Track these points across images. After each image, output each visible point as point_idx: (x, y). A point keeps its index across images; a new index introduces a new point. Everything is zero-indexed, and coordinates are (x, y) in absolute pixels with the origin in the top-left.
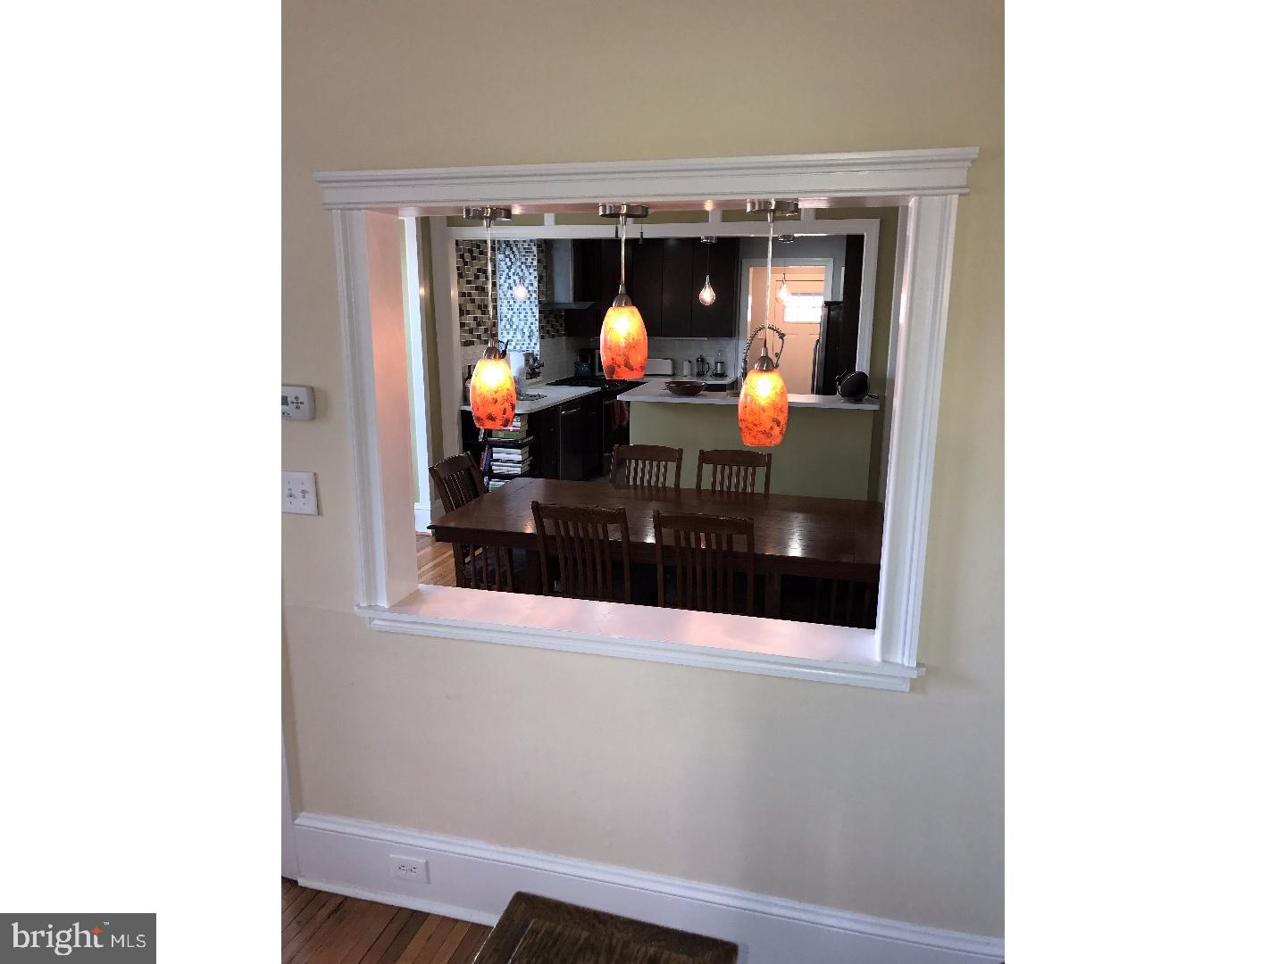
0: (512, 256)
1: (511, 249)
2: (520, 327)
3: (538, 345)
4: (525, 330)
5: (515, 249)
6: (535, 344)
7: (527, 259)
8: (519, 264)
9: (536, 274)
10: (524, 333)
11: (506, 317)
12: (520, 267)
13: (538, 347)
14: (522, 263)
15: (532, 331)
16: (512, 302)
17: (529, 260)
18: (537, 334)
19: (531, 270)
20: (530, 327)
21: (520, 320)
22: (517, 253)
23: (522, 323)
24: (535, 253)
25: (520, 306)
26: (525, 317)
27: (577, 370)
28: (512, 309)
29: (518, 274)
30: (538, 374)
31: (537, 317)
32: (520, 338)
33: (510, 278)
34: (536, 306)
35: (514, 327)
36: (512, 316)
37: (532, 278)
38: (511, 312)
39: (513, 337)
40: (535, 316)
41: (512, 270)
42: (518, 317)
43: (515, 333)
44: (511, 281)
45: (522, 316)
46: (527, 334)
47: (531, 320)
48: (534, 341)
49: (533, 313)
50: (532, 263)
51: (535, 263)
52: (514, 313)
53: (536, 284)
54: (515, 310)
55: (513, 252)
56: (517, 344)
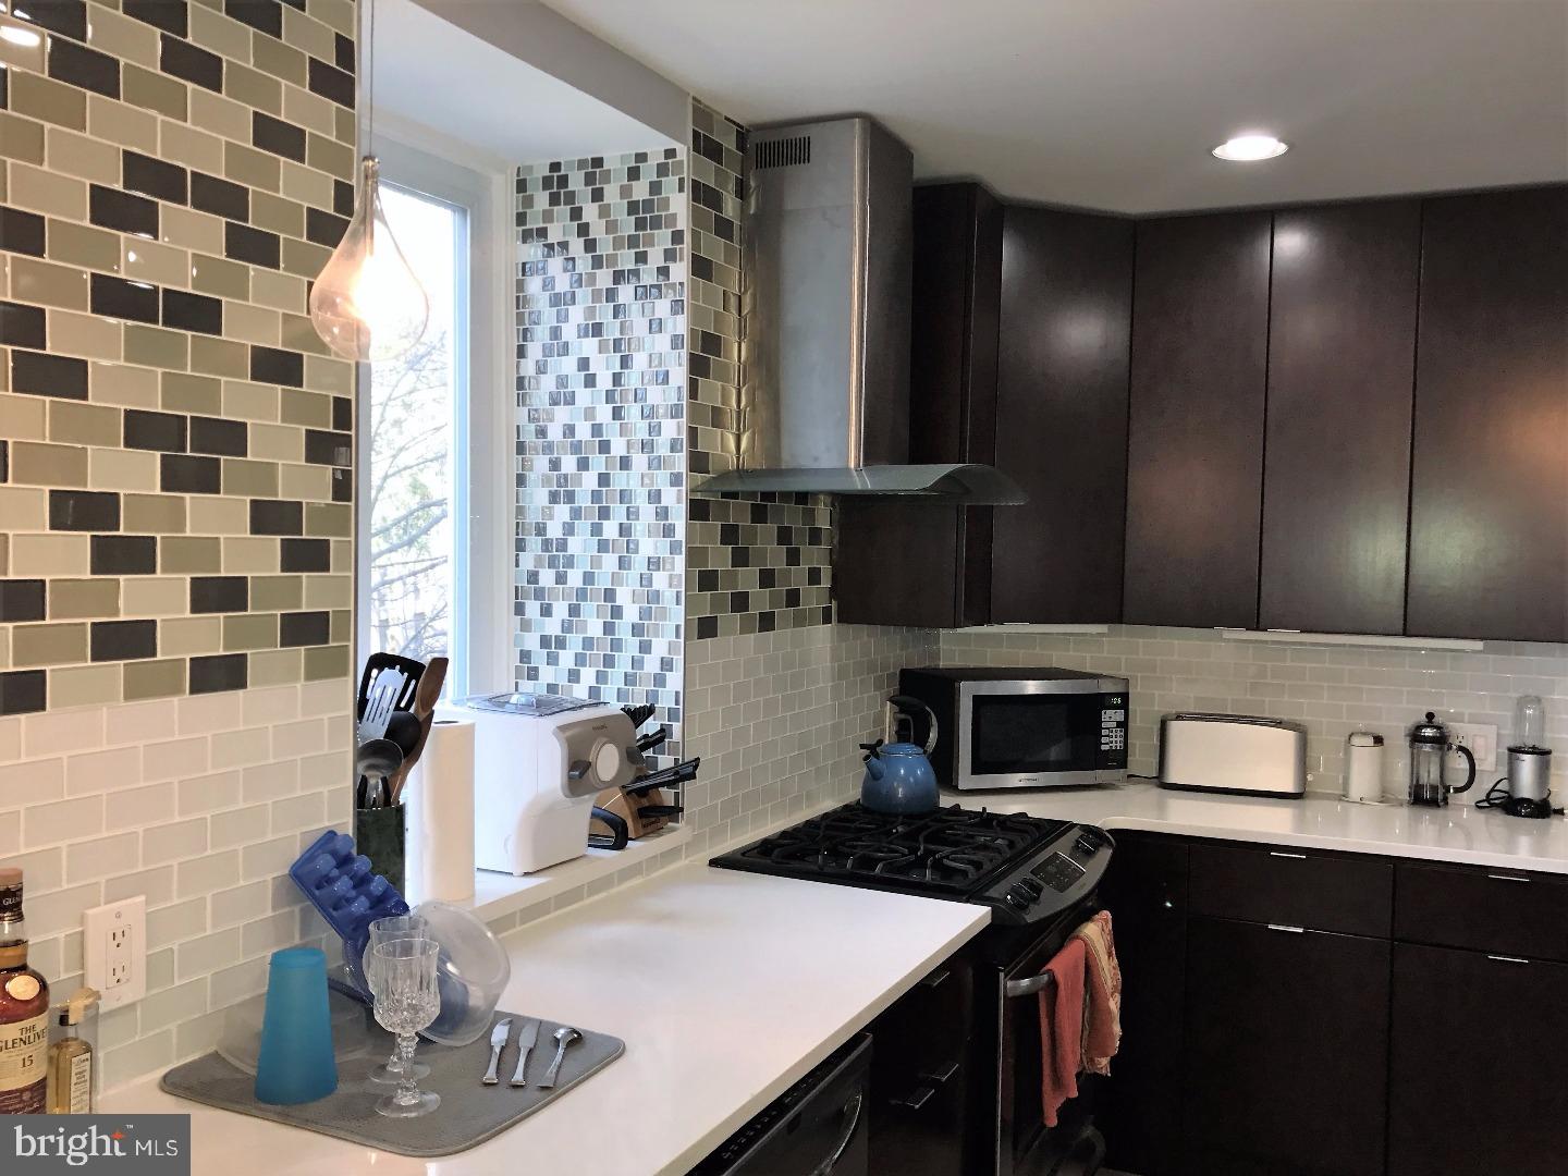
0: (576, 246)
1: (576, 214)
2: (603, 583)
3: (679, 660)
4: (623, 597)
5: (590, 212)
6: (666, 664)
7: (641, 258)
8: (604, 278)
9: (681, 325)
10: (617, 612)
11: (541, 530)
12: (611, 295)
13: (675, 681)
14: (618, 277)
15: (655, 597)
16: (569, 464)
17: (656, 257)
18: (677, 615)
19: (662, 307)
20: (645, 580)
21: (603, 546)
22: (597, 231)
23: (610, 561)
24: (683, 223)
25: (604, 479)
26: (624, 530)
27: (874, 776)
28: (570, 497)
29: (597, 330)
30: (675, 812)
31: (680, 534)
32: (595, 628)
33: (565, 350)
34: (675, 480)
35: (575, 579)
36: (569, 529)
37: (662, 342)
38: (562, 511)
39: (567, 627)
40: (668, 531)
41: (577, 315)
42: (596, 530)
43: (574, 611)
44: (568, 365)
45: (610, 530)
46: (631, 614)
47: (649, 545)
48: (660, 647)
49: (663, 513)
50: (663, 272)
51: (680, 271)
52: (576, 513)
53: (680, 375)
54: (583, 500)
55: (583, 230)
56: (580, 660)
